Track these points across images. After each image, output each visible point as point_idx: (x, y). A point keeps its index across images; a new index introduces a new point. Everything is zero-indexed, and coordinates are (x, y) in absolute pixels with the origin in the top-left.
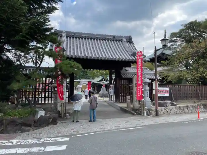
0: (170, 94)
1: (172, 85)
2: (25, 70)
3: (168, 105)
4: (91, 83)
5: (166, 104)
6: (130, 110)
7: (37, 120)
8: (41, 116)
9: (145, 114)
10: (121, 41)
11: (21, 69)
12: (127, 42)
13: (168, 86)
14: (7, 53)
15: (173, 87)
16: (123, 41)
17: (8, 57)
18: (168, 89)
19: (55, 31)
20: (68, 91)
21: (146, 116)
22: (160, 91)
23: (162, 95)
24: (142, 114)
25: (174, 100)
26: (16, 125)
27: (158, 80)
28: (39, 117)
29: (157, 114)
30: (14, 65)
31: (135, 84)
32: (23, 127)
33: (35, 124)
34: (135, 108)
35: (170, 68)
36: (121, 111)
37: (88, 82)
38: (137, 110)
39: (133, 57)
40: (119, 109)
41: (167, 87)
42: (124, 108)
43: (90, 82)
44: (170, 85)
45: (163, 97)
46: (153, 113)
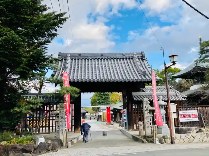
0: (200, 118)
1: (201, 107)
2: (28, 97)
3: (191, 132)
4: (112, 108)
5: (190, 130)
6: (141, 138)
7: (37, 147)
8: (41, 143)
9: (157, 142)
10: (132, 59)
11: (25, 97)
12: (139, 59)
13: (196, 108)
14: (11, 82)
15: (203, 109)
16: (134, 59)
17: (12, 85)
18: (196, 112)
19: (60, 54)
20: (73, 118)
21: (158, 144)
22: (185, 115)
23: (188, 119)
24: (155, 142)
25: (205, 125)
26: (18, 152)
27: (170, 101)
28: (39, 144)
29: (172, 142)
30: (17, 93)
31: (146, 108)
32: (24, 154)
33: (35, 151)
34: (147, 135)
35: (205, 85)
36: (132, 140)
37: (107, 107)
38: (148, 137)
39: (143, 77)
40: (131, 137)
41: (195, 110)
42: (136, 136)
43: (109, 107)
44: (199, 107)
45: (190, 122)
46: (169, 141)
